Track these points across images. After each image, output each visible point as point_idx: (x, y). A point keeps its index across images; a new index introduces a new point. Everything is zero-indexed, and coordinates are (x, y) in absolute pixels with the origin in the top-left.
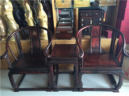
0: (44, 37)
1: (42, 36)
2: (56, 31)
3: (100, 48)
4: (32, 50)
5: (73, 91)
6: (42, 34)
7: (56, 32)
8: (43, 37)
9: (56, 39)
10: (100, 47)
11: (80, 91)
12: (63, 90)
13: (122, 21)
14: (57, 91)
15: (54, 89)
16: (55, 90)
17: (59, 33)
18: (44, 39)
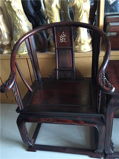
1: (77, 45)
2: (108, 32)
4: (57, 71)
17: (114, 35)
18: (81, 50)
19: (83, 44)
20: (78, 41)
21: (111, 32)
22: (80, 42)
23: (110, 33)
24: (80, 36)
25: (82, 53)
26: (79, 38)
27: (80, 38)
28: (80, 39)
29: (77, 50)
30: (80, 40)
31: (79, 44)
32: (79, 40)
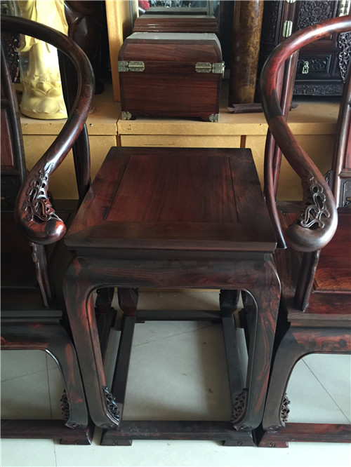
0: (44, 100)
1: (33, 95)
2: (120, 59)
5: (223, 443)
6: (32, 76)
7: (122, 66)
8: (35, 101)
9: (119, 117)
11: (267, 446)
12: (158, 434)
14: (125, 441)
15: (105, 431)
16: (108, 434)
17: (137, 70)
18: (46, 111)
19: (52, 94)
20: (34, 83)
21: (129, 59)
22: (40, 86)
23: (126, 63)
24: (39, 67)
25: (48, 122)
26: (37, 73)
27: (41, 73)
28: (40, 77)
29: (34, 111)
30: (39, 80)
31: (39, 93)
32: (36, 78)
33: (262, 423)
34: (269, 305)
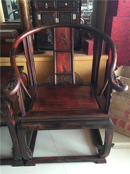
3: (72, 75)
10: (72, 71)
13: (115, 19)
33: (22, 157)
34: (8, 115)
